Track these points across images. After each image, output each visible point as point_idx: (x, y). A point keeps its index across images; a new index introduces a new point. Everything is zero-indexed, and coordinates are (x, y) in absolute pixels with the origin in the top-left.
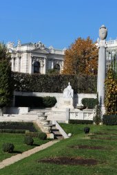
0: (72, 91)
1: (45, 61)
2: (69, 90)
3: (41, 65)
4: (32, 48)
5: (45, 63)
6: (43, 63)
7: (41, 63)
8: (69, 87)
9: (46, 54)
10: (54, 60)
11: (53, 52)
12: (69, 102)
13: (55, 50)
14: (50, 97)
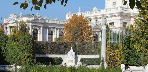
0: (74, 53)
1: (41, 28)
2: (71, 52)
3: (39, 32)
4: (32, 19)
5: (41, 30)
6: (40, 30)
7: (39, 30)
8: (72, 51)
9: (42, 23)
10: (49, 28)
11: (47, 21)
12: (72, 61)
13: (49, 20)
14: (58, 58)
